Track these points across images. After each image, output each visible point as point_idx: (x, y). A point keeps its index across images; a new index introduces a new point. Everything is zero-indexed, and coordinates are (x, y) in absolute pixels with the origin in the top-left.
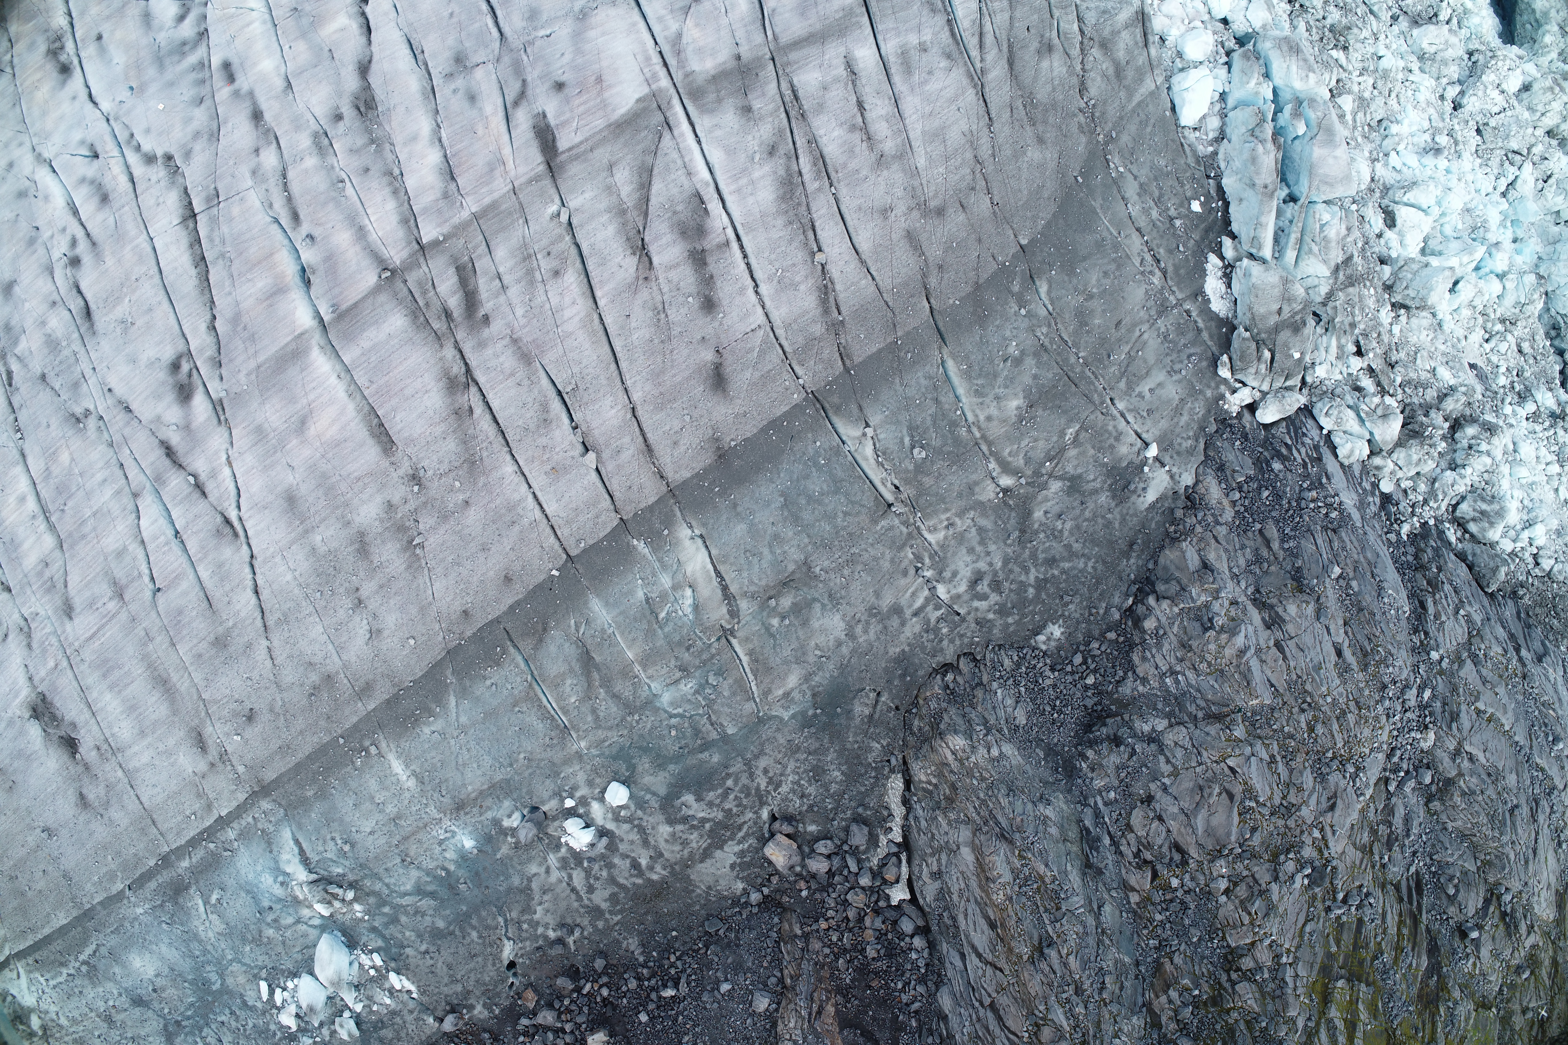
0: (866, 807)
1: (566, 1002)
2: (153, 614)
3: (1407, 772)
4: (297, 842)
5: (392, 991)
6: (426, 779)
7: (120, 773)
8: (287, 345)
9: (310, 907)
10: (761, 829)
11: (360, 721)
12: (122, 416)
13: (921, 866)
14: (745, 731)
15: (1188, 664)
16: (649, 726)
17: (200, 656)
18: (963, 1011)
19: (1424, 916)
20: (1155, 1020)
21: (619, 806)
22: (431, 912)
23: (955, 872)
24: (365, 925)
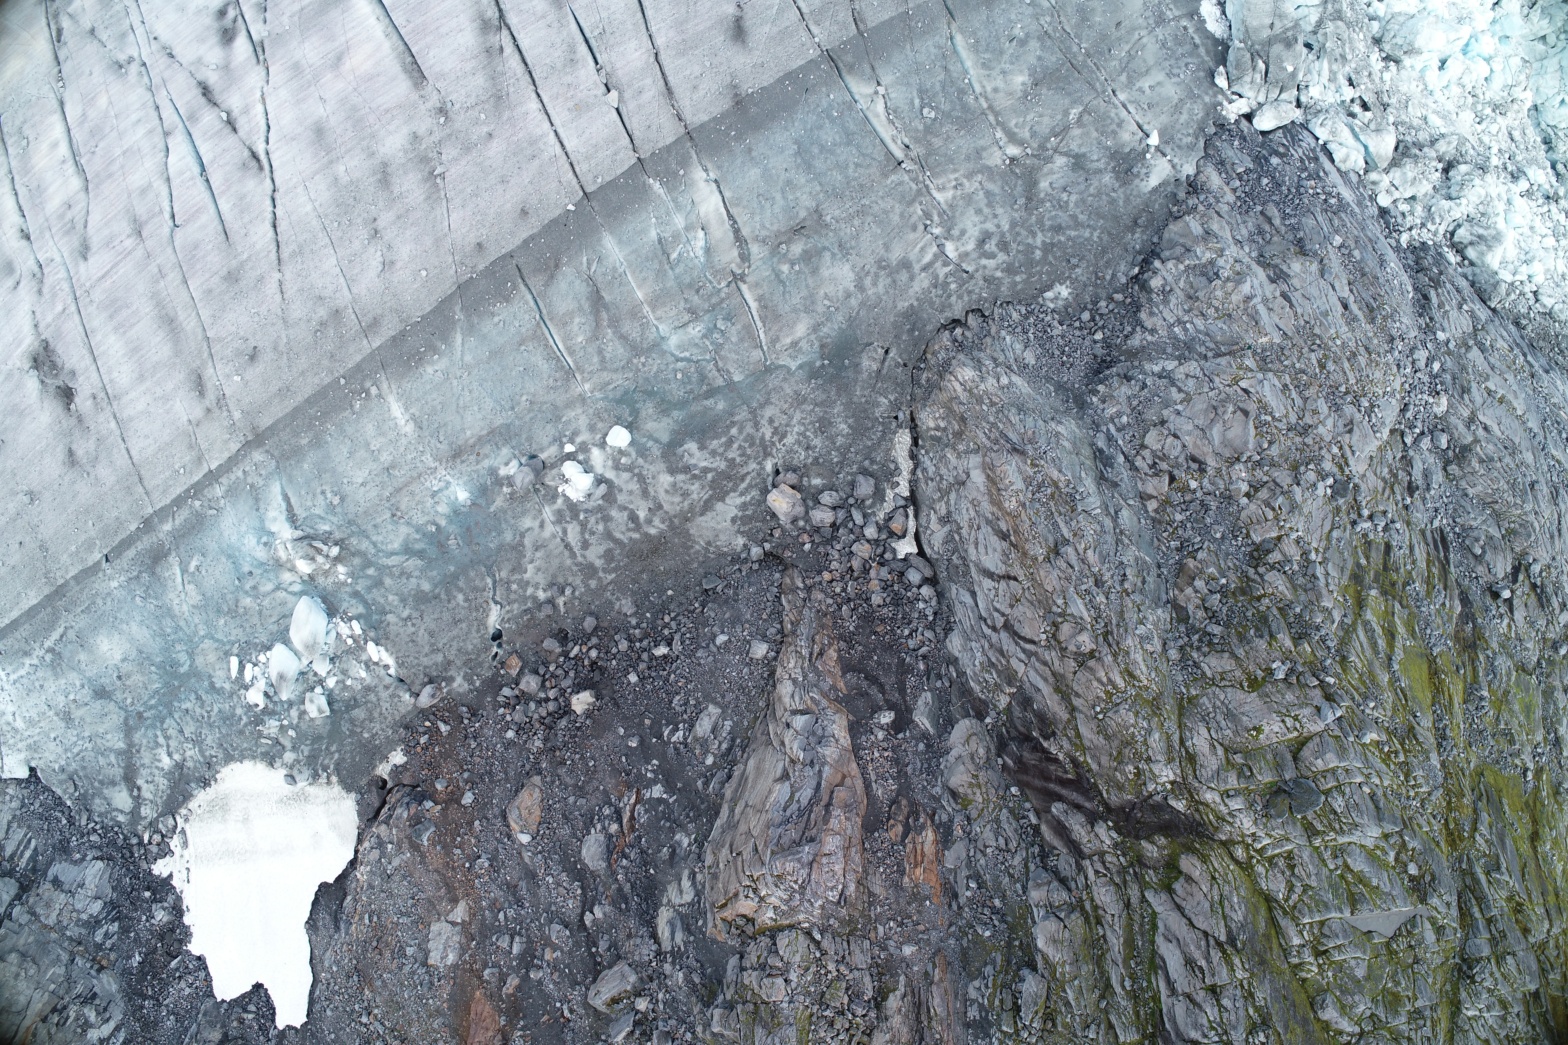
0: (873, 462)
1: (552, 668)
2: (170, 250)
3: (1423, 433)
4: (286, 498)
5: (369, 665)
6: (425, 423)
7: (113, 424)
9: (293, 569)
10: (764, 481)
11: (363, 360)
12: (164, 61)
13: (928, 515)
14: (752, 379)
15: (1196, 312)
16: (655, 369)
17: (210, 291)
18: (973, 644)
19: (1452, 569)
20: (1181, 615)
21: (621, 452)
22: (417, 573)
23: (964, 504)
24: (348, 589)
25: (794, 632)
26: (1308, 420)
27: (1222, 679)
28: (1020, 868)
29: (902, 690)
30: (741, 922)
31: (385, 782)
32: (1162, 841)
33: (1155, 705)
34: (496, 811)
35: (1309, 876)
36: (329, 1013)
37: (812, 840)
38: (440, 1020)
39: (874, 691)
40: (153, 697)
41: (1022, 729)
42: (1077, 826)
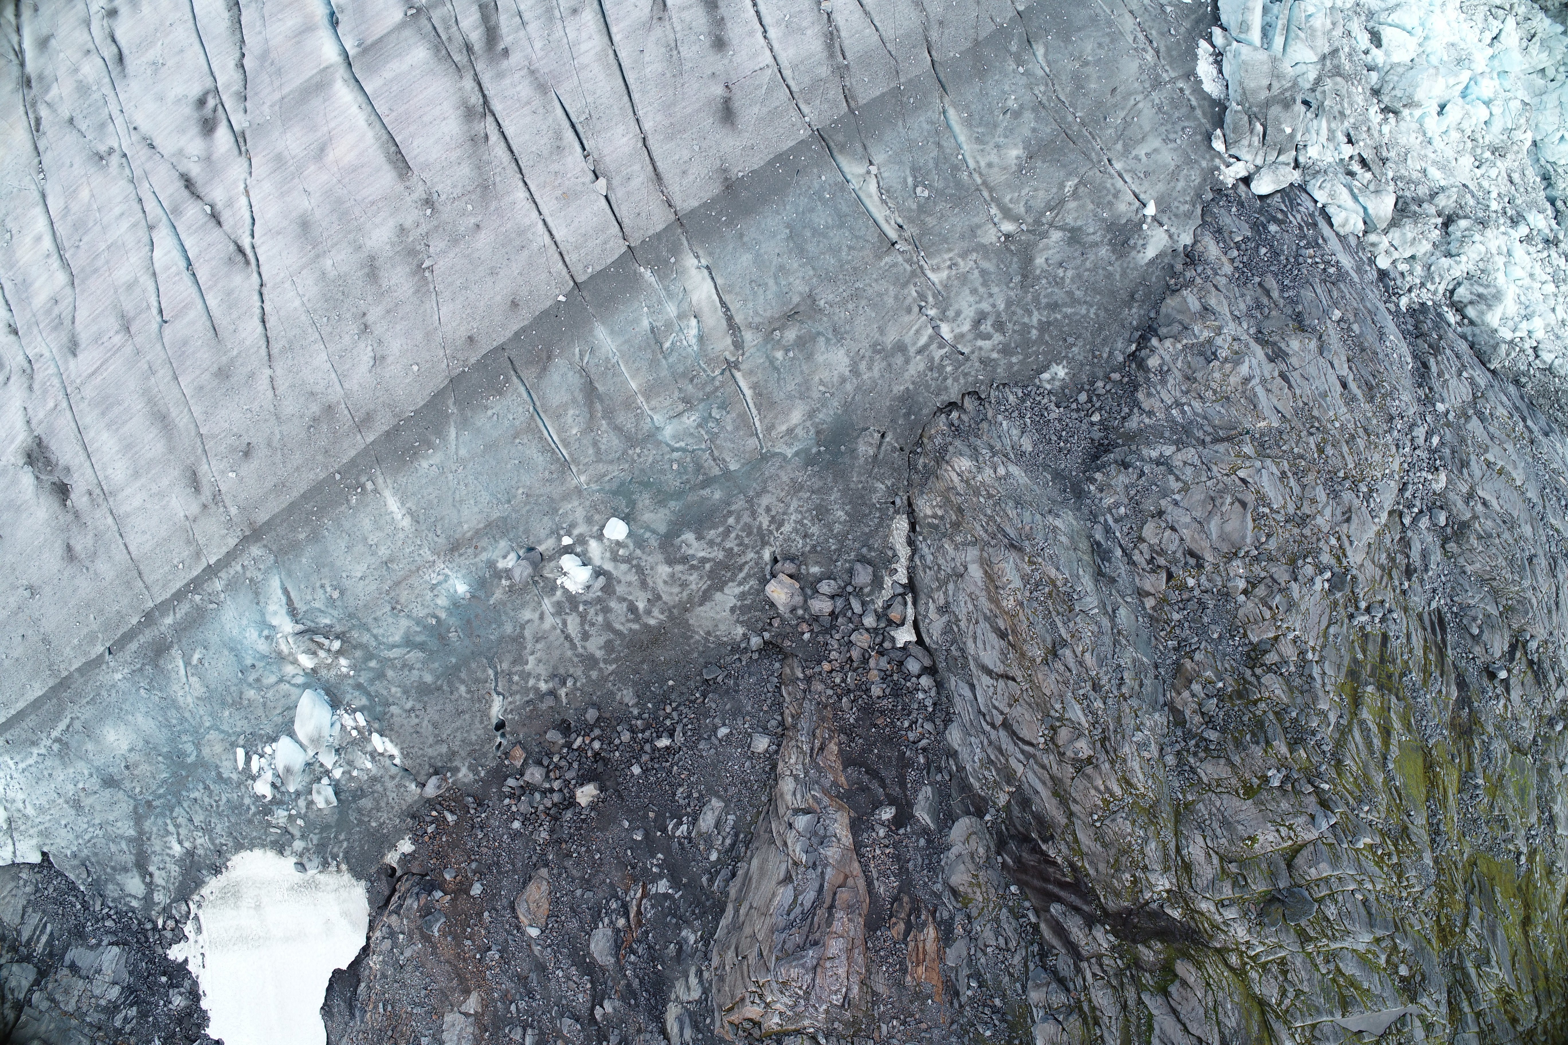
0: (871, 549)
1: (555, 759)
2: (159, 347)
3: (1421, 511)
4: (286, 592)
5: (374, 755)
6: (422, 517)
7: (110, 520)
8: (311, 78)
9: (295, 662)
10: (762, 570)
11: (358, 455)
12: (145, 152)
13: (927, 604)
14: (748, 468)
15: (1194, 394)
16: (650, 460)
17: (201, 388)
18: (973, 739)
19: (1449, 652)
20: (1178, 719)
21: (618, 543)
22: (418, 665)
23: (962, 597)
24: (351, 681)
25: (794, 726)
26: (1306, 509)
27: (1218, 785)
28: (1020, 967)
29: (903, 784)
30: (747, 1025)
31: (394, 870)
32: (1159, 946)
33: (1152, 813)
34: (505, 902)
35: (1301, 982)
37: (816, 943)
39: (875, 785)
40: (161, 786)
41: (1021, 829)
42: (1075, 928)
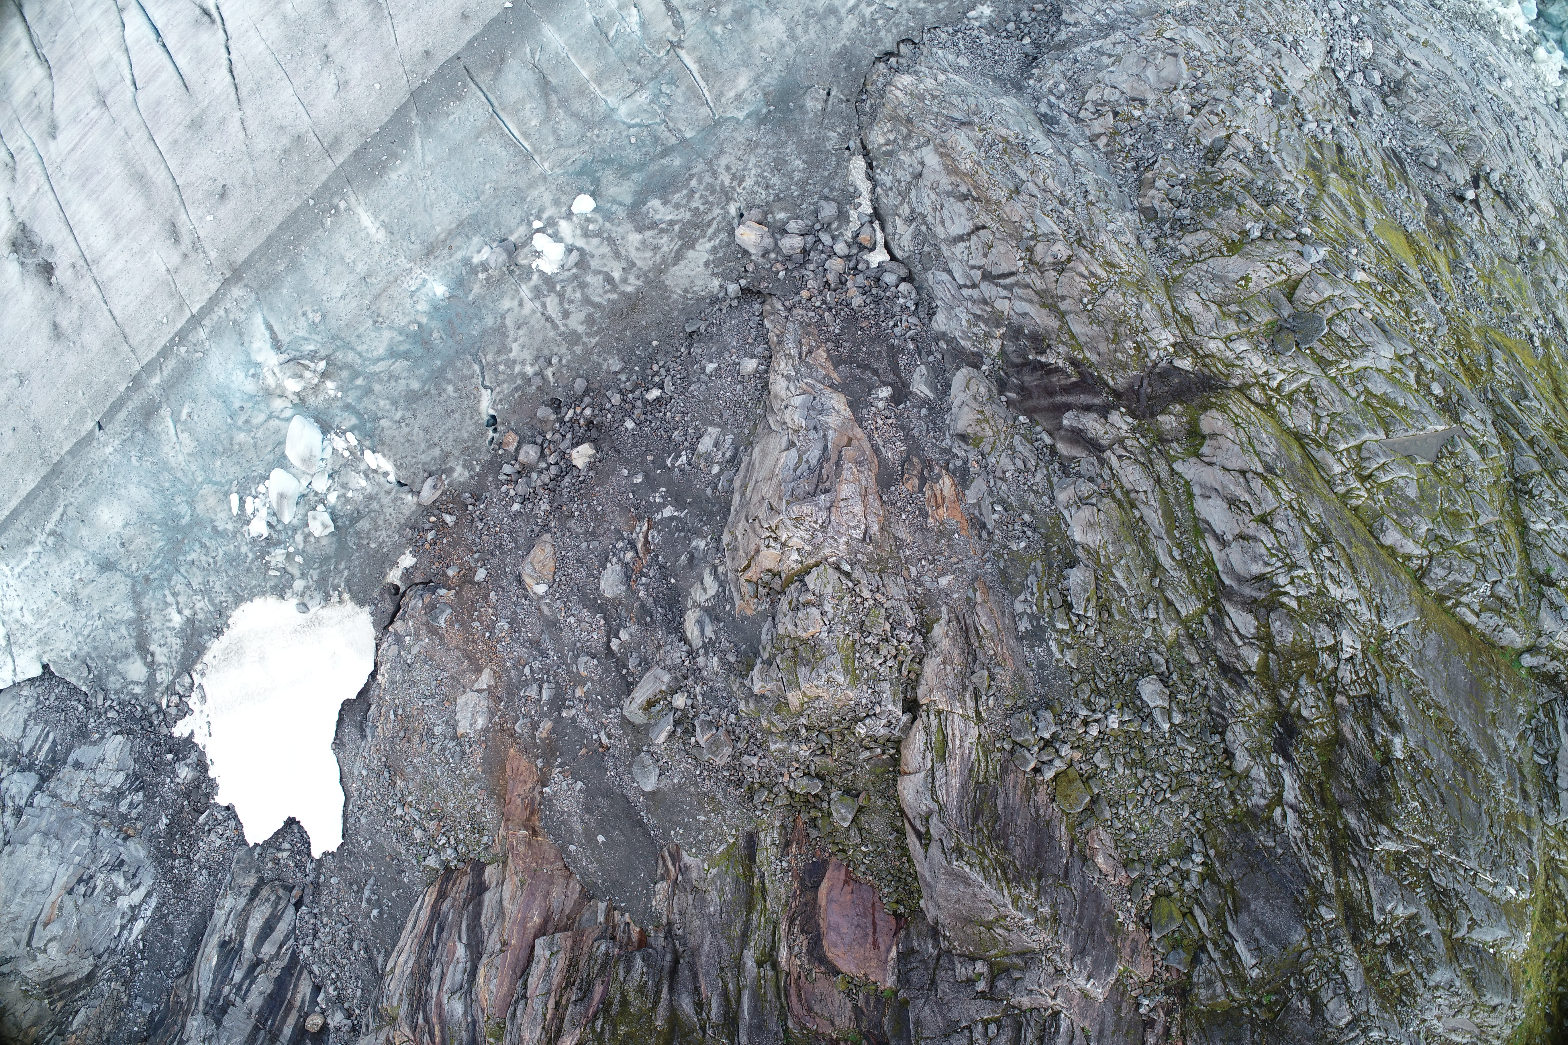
1: (549, 435)
2: (134, 112)
3: (1354, 70)
4: (269, 327)
5: (369, 473)
6: (395, 227)
7: (94, 288)
11: (330, 178)
13: (894, 222)
14: (703, 134)
17: (176, 142)
18: (958, 311)
20: (1149, 214)
23: (925, 194)
24: (338, 404)
25: (781, 342)
26: (1236, 53)
27: (1201, 252)
28: (1043, 483)
29: (895, 369)
30: (767, 578)
31: (397, 588)
32: (1178, 408)
33: (1141, 285)
34: (510, 577)
35: (1333, 403)
36: (363, 820)
37: (827, 491)
38: (477, 785)
39: (868, 375)
40: (157, 557)
41: (1018, 361)
42: (1092, 424)
